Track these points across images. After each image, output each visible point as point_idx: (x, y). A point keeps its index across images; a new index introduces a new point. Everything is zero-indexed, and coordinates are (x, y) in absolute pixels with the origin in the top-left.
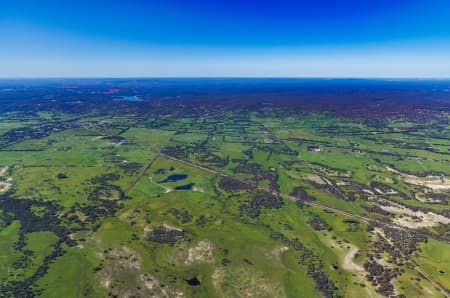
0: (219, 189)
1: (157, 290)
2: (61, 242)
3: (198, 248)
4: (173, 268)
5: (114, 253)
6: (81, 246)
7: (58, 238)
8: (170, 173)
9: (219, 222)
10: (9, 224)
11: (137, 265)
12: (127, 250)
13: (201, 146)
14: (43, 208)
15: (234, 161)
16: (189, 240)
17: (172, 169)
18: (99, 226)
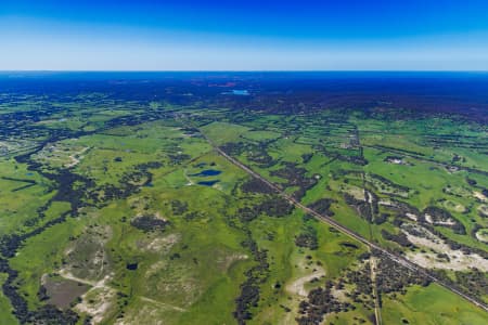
0: (238, 189)
1: (98, 266)
2: (69, 212)
3: (164, 240)
4: (127, 251)
5: (95, 229)
6: (79, 219)
7: (70, 208)
8: (208, 168)
9: (204, 221)
10: (50, 191)
11: (102, 242)
12: (108, 228)
13: (264, 145)
14: (82, 183)
15: (282, 163)
16: (163, 231)
17: (213, 164)
18: (106, 205)
